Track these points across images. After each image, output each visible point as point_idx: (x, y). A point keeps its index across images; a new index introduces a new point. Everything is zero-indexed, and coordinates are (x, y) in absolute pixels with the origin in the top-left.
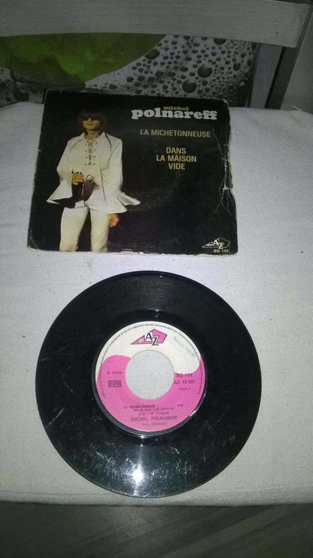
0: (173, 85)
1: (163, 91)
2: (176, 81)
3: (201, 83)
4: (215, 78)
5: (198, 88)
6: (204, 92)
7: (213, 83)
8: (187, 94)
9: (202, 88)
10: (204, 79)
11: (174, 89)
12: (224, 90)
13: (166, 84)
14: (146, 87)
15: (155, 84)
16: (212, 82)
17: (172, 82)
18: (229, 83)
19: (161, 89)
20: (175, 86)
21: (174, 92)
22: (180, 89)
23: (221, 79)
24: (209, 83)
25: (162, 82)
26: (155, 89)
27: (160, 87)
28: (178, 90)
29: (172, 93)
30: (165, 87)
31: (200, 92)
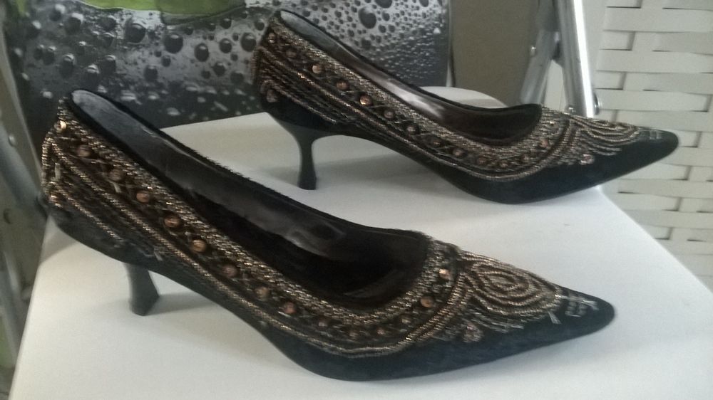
0: (347, 13)
1: (336, 19)
2: (350, 8)
3: (380, 16)
4: (398, 12)
5: (379, 23)
6: (388, 31)
7: (398, 20)
8: (366, 29)
9: (383, 23)
10: (384, 9)
11: (350, 19)
12: (414, 33)
13: (339, 10)
14: (315, 8)
15: (325, 7)
16: (395, 16)
17: (345, 7)
18: (419, 24)
19: (335, 17)
20: (351, 15)
21: (350, 23)
22: (357, 21)
23: (406, 15)
24: (391, 19)
25: (334, 6)
26: (326, 14)
27: (332, 11)
28: (354, 22)
29: (348, 25)
30: (339, 15)
31: (382, 29)
